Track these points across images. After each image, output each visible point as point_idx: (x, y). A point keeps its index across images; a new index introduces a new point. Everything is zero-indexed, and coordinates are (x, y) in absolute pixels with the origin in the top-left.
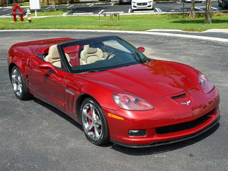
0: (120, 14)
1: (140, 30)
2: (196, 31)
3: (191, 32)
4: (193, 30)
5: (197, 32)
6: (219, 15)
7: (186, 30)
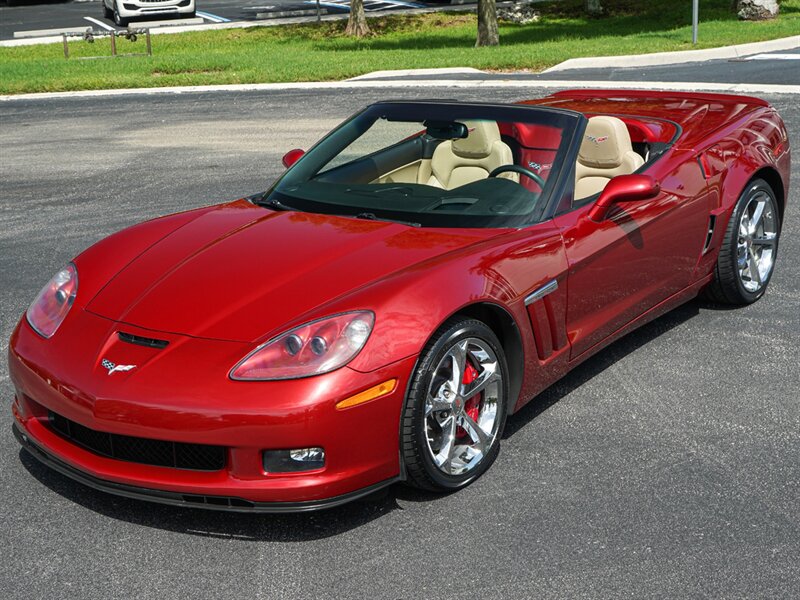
0: (152, 31)
1: (331, 79)
2: (521, 68)
3: (506, 72)
4: (509, 66)
5: (526, 71)
6: (439, 23)
7: (488, 66)
